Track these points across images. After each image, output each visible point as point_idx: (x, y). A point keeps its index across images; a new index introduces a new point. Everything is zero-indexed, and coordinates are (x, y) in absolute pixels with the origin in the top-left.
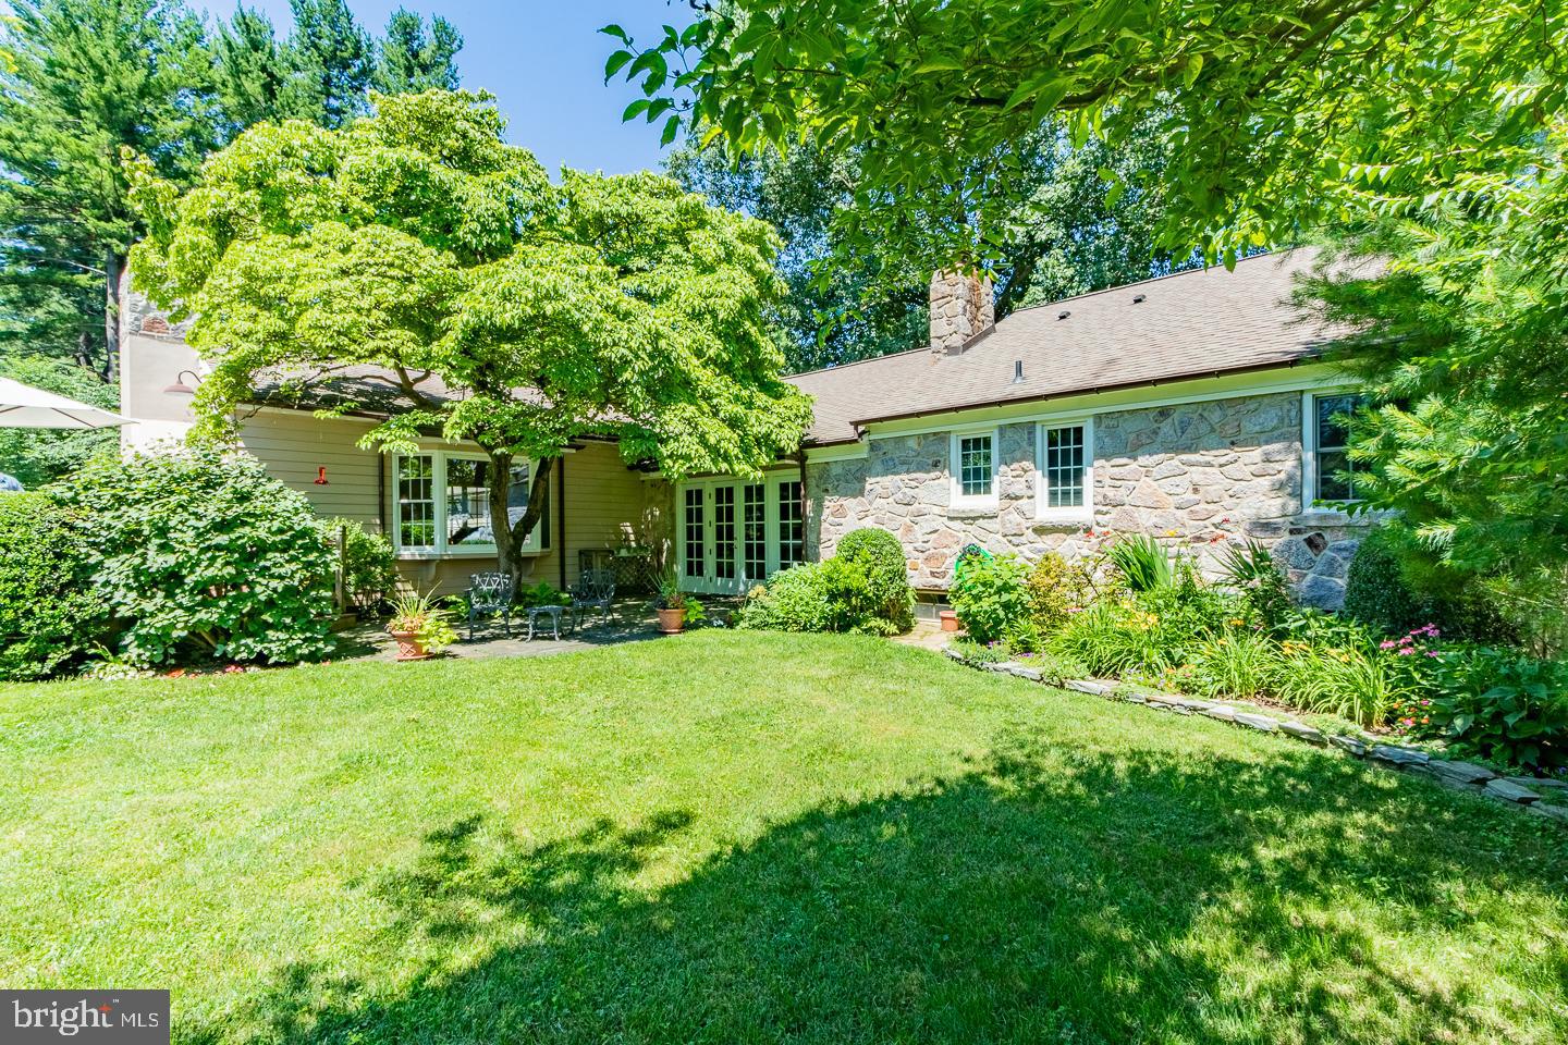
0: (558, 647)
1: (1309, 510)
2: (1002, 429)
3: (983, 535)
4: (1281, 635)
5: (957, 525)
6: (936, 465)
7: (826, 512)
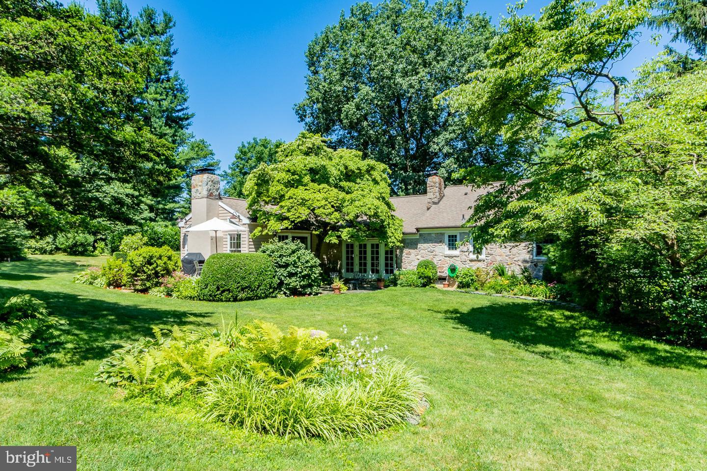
0: (358, 291)
1: (535, 258)
2: (460, 233)
3: (455, 261)
4: (532, 284)
5: (448, 258)
6: (441, 242)
7: (404, 254)
